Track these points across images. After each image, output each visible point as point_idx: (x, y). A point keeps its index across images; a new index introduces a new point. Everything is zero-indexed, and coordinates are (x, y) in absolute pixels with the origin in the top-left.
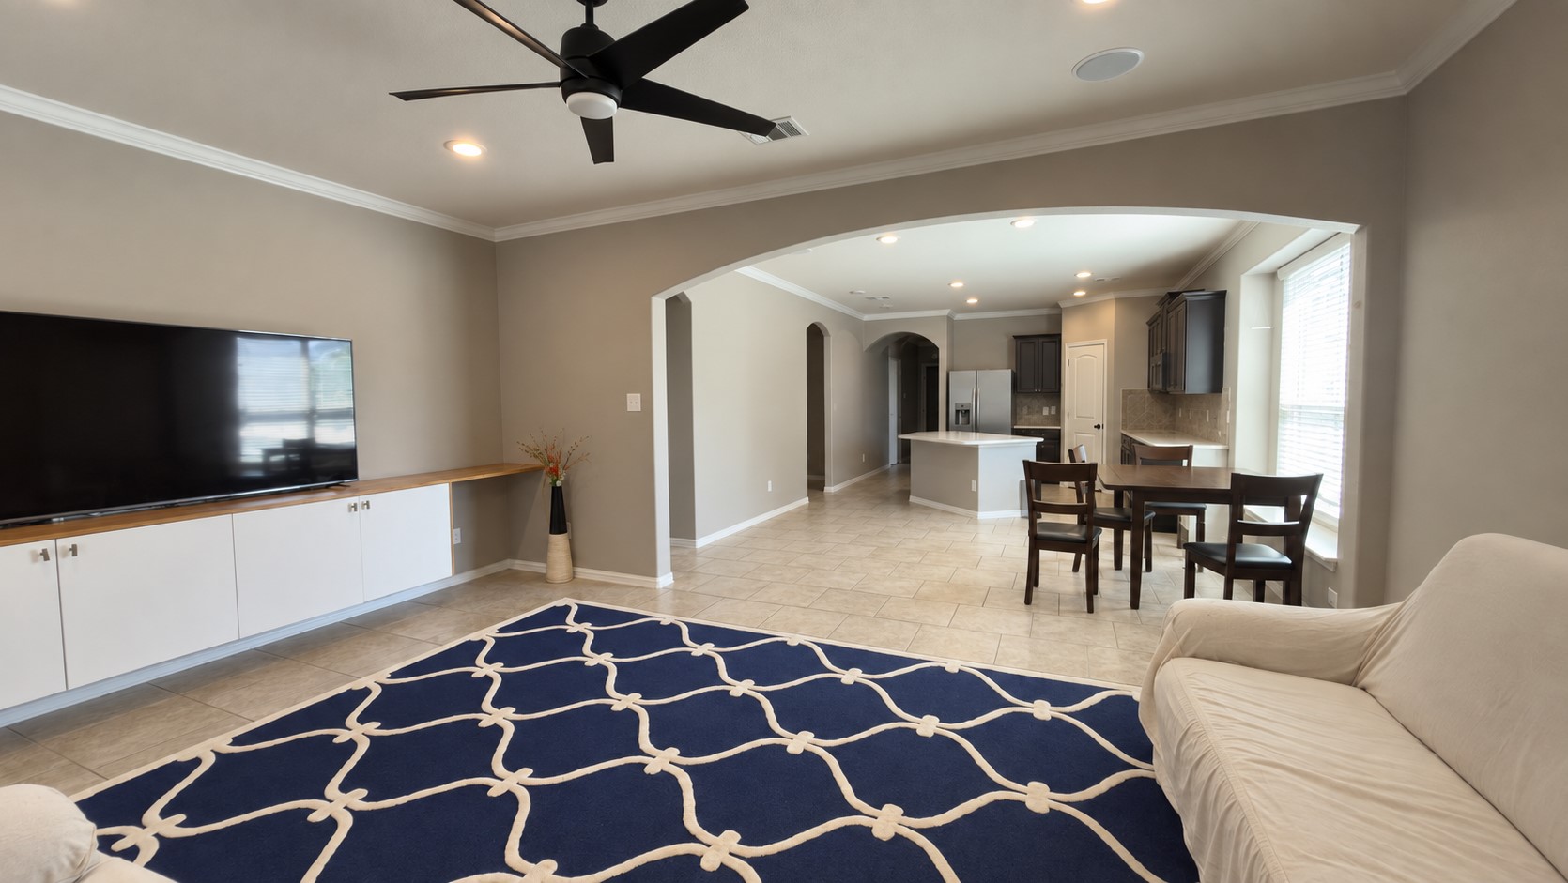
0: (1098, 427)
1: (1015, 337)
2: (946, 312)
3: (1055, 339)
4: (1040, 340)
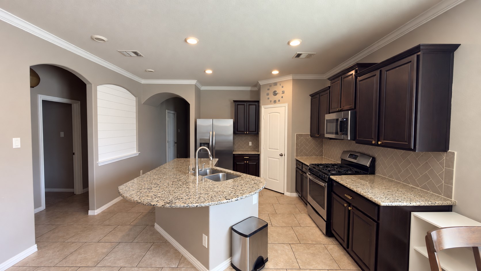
0: (281, 155)
1: (235, 101)
2: (193, 82)
3: (256, 104)
4: (248, 104)
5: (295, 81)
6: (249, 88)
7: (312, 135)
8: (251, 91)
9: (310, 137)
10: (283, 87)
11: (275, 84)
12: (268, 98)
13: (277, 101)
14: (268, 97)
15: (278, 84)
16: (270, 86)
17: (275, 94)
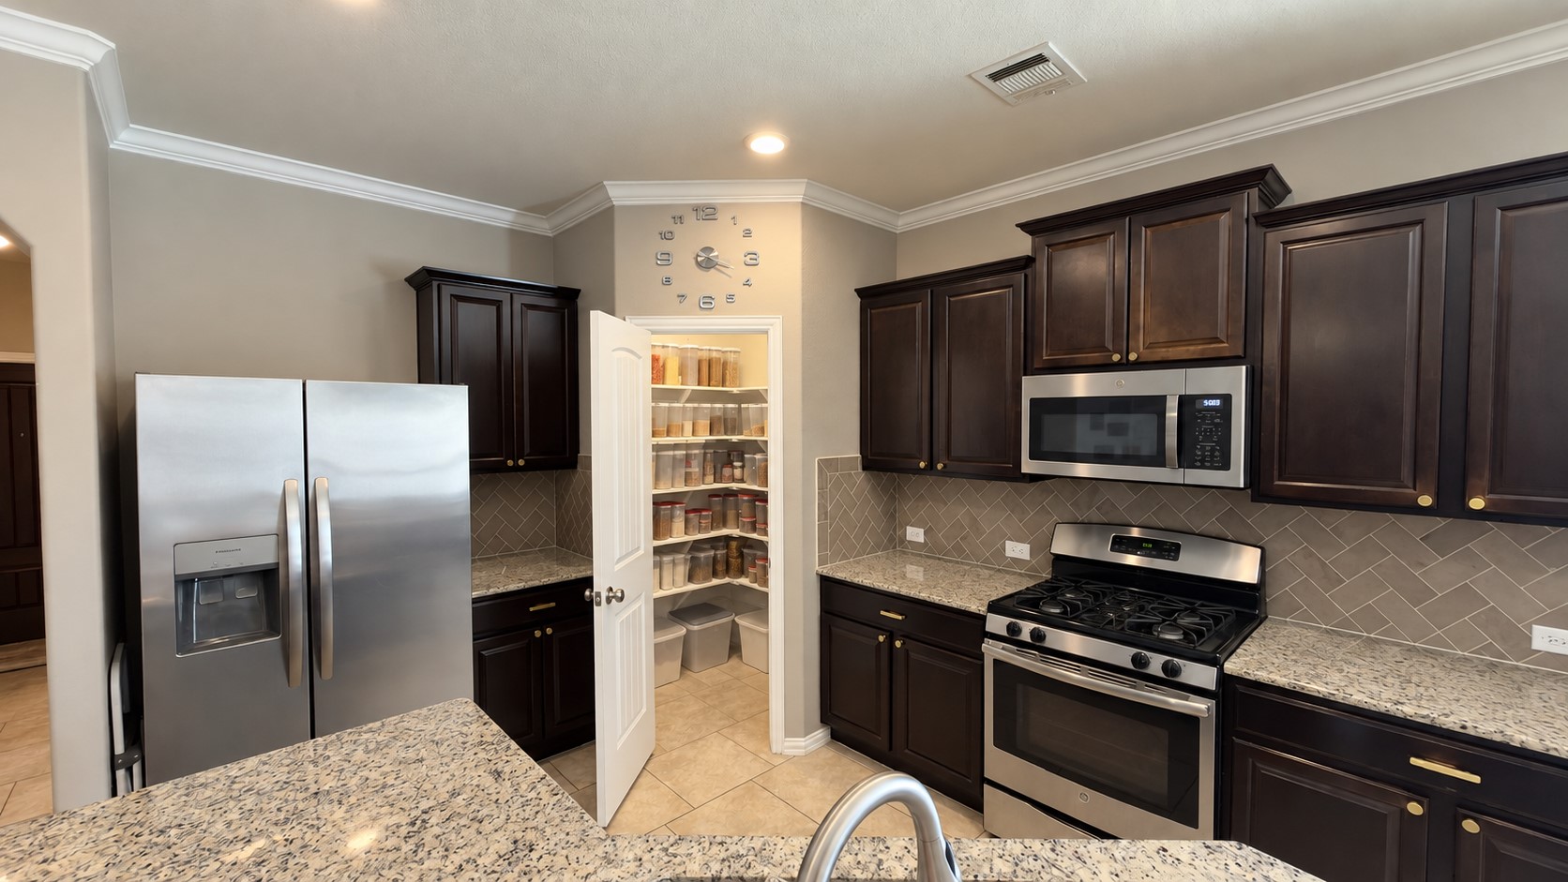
3: (562, 305)
4: (519, 300)
5: (816, 216)
6: (500, 216)
7: (868, 465)
8: (514, 235)
9: (860, 470)
10: (748, 233)
11: (707, 212)
12: (668, 281)
13: (720, 299)
14: (666, 272)
15: (723, 218)
16: (679, 219)
17: (707, 263)
